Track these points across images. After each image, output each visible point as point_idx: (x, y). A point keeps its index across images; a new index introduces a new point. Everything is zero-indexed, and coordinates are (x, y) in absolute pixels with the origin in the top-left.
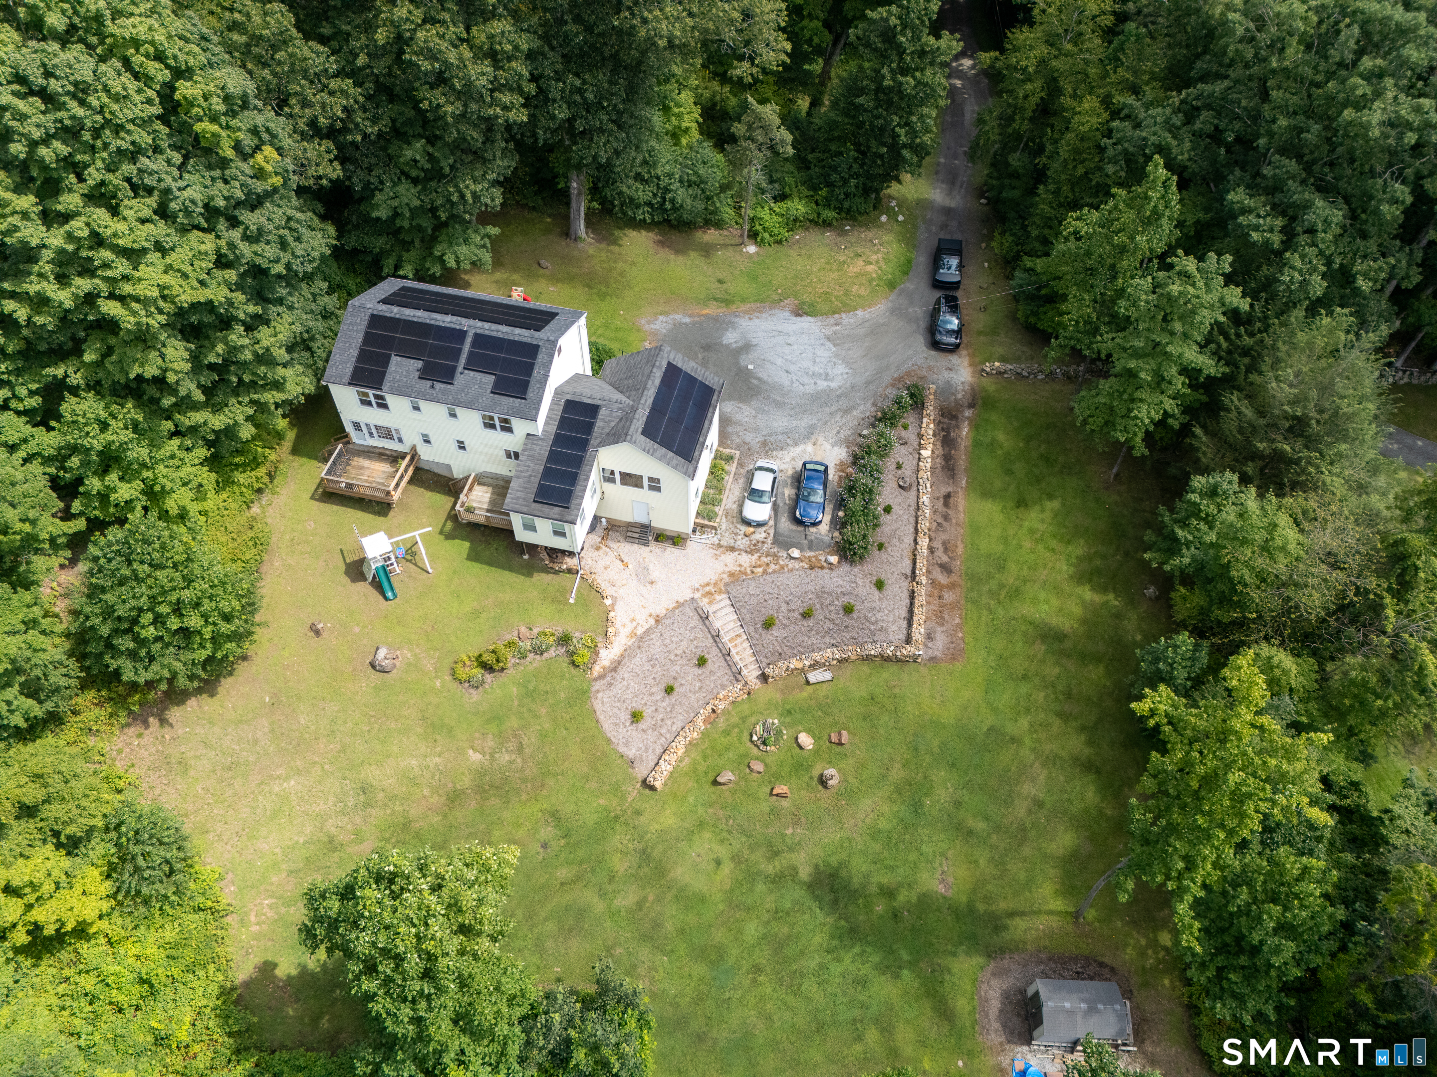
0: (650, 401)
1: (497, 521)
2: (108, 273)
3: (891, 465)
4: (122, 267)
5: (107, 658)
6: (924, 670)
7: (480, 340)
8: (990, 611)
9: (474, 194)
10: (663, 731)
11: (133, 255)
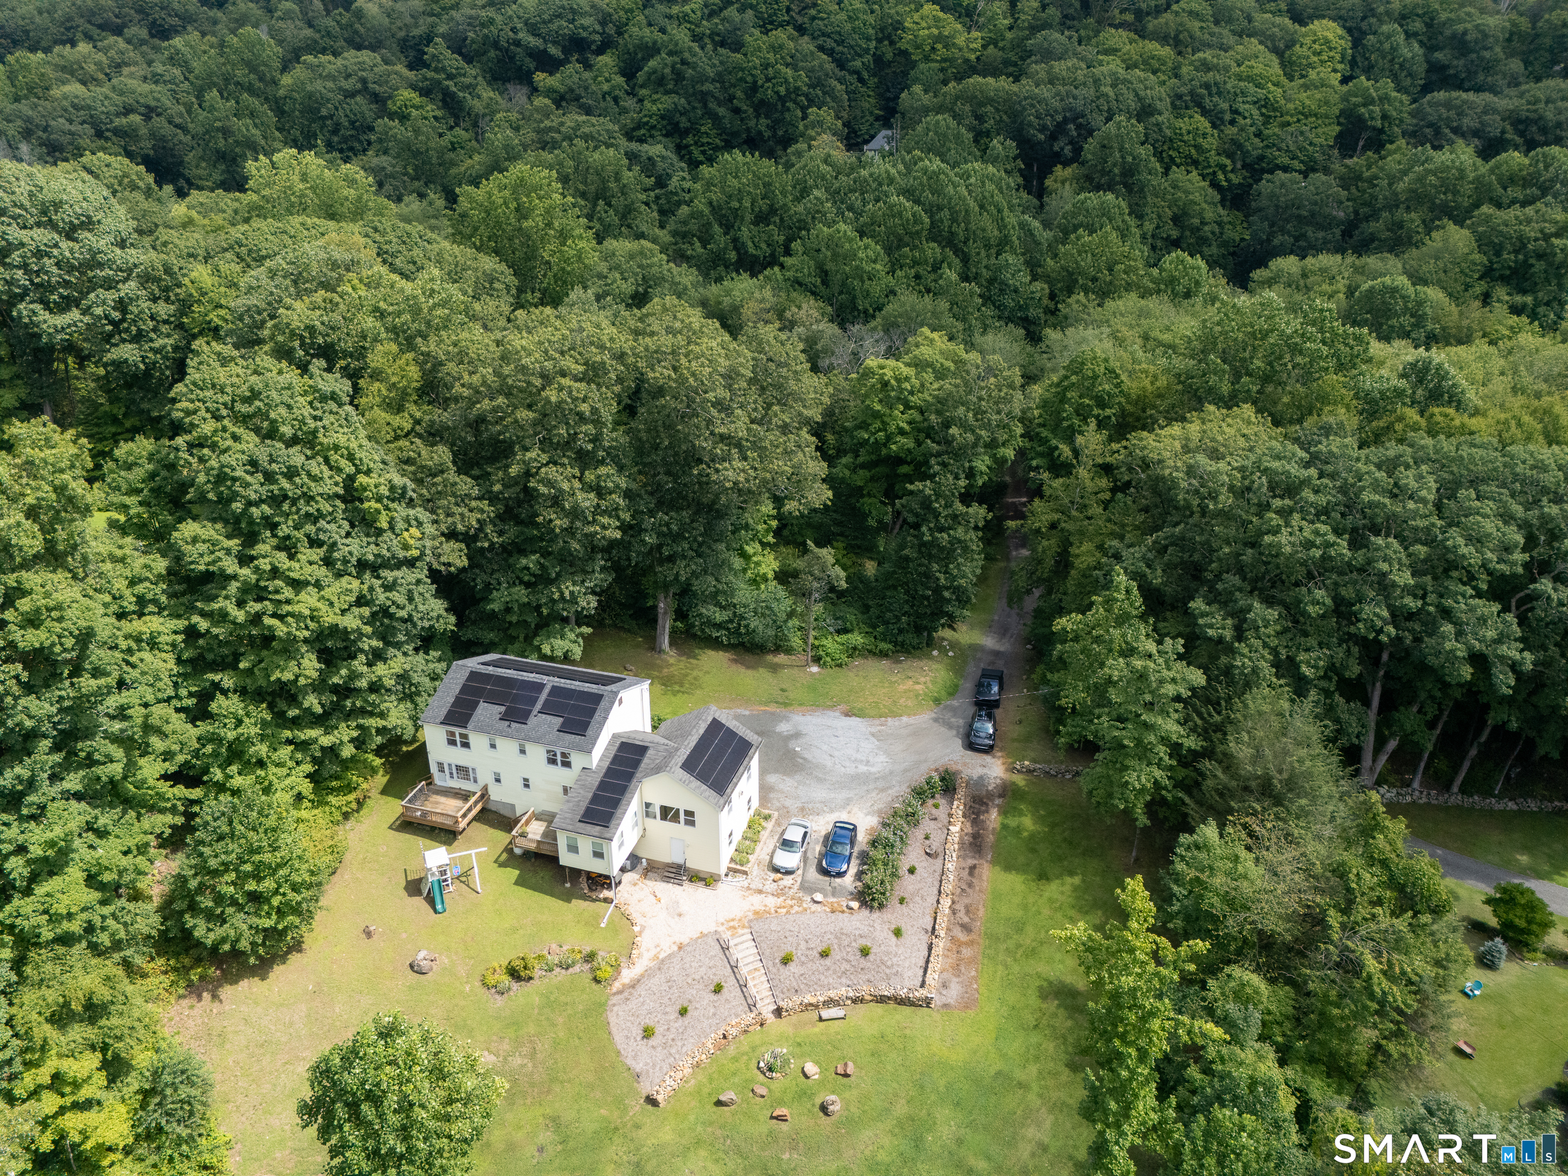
0: (693, 744)
1: (546, 850)
2: (278, 597)
3: (919, 833)
4: (288, 593)
5: (187, 916)
6: (936, 1016)
7: (555, 690)
8: (1006, 967)
9: (572, 593)
10: (673, 1051)
11: (298, 585)
